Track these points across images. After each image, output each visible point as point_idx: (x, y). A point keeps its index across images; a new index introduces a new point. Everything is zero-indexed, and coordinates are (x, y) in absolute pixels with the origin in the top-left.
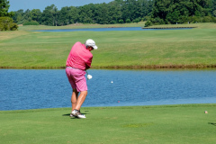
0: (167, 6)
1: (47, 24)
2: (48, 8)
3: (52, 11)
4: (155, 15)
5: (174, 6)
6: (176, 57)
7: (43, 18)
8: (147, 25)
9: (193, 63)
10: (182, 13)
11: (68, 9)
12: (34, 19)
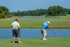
0: (52, 11)
1: (18, 16)
2: (18, 11)
3: (19, 12)
4: (48, 14)
5: (53, 11)
6: (61, 25)
7: (17, 14)
8: (46, 16)
9: (66, 27)
10: (56, 13)
11: (24, 12)
12: (14, 15)
